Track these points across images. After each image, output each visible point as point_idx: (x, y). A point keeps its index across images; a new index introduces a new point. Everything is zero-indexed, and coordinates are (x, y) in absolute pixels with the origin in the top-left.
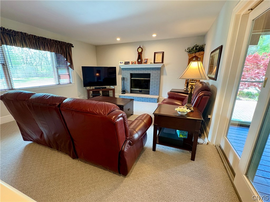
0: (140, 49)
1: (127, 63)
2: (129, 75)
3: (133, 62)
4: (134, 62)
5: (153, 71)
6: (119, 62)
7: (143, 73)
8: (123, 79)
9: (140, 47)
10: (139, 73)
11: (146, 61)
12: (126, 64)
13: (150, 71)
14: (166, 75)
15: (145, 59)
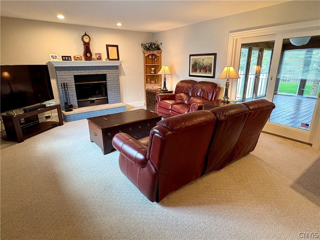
0: (86, 37)
1: (66, 58)
2: (73, 79)
3: (76, 57)
4: (79, 57)
5: (109, 70)
6: (50, 55)
7: (95, 74)
8: (64, 86)
9: (86, 35)
10: (90, 74)
11: (99, 56)
12: (65, 60)
13: (105, 71)
14: (124, 74)
15: (96, 54)
